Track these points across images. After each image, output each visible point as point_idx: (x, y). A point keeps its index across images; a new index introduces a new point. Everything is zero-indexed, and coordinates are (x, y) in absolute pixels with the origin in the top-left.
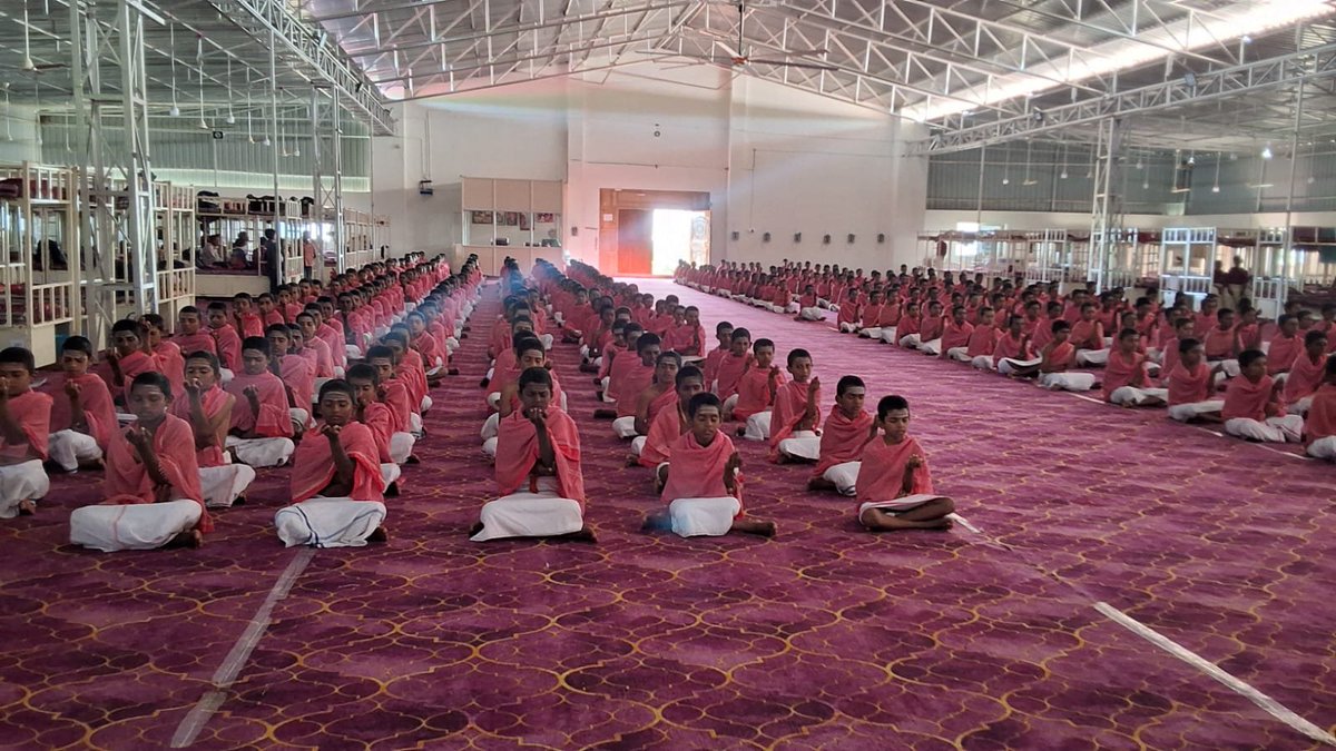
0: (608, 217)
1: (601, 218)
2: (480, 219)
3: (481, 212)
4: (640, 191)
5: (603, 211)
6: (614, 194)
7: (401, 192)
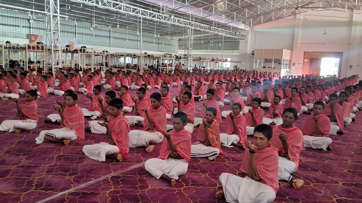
0: (306, 60)
1: (304, 60)
2: (267, 61)
3: (267, 59)
4: (317, 52)
5: (304, 58)
6: (309, 53)
7: (246, 54)
